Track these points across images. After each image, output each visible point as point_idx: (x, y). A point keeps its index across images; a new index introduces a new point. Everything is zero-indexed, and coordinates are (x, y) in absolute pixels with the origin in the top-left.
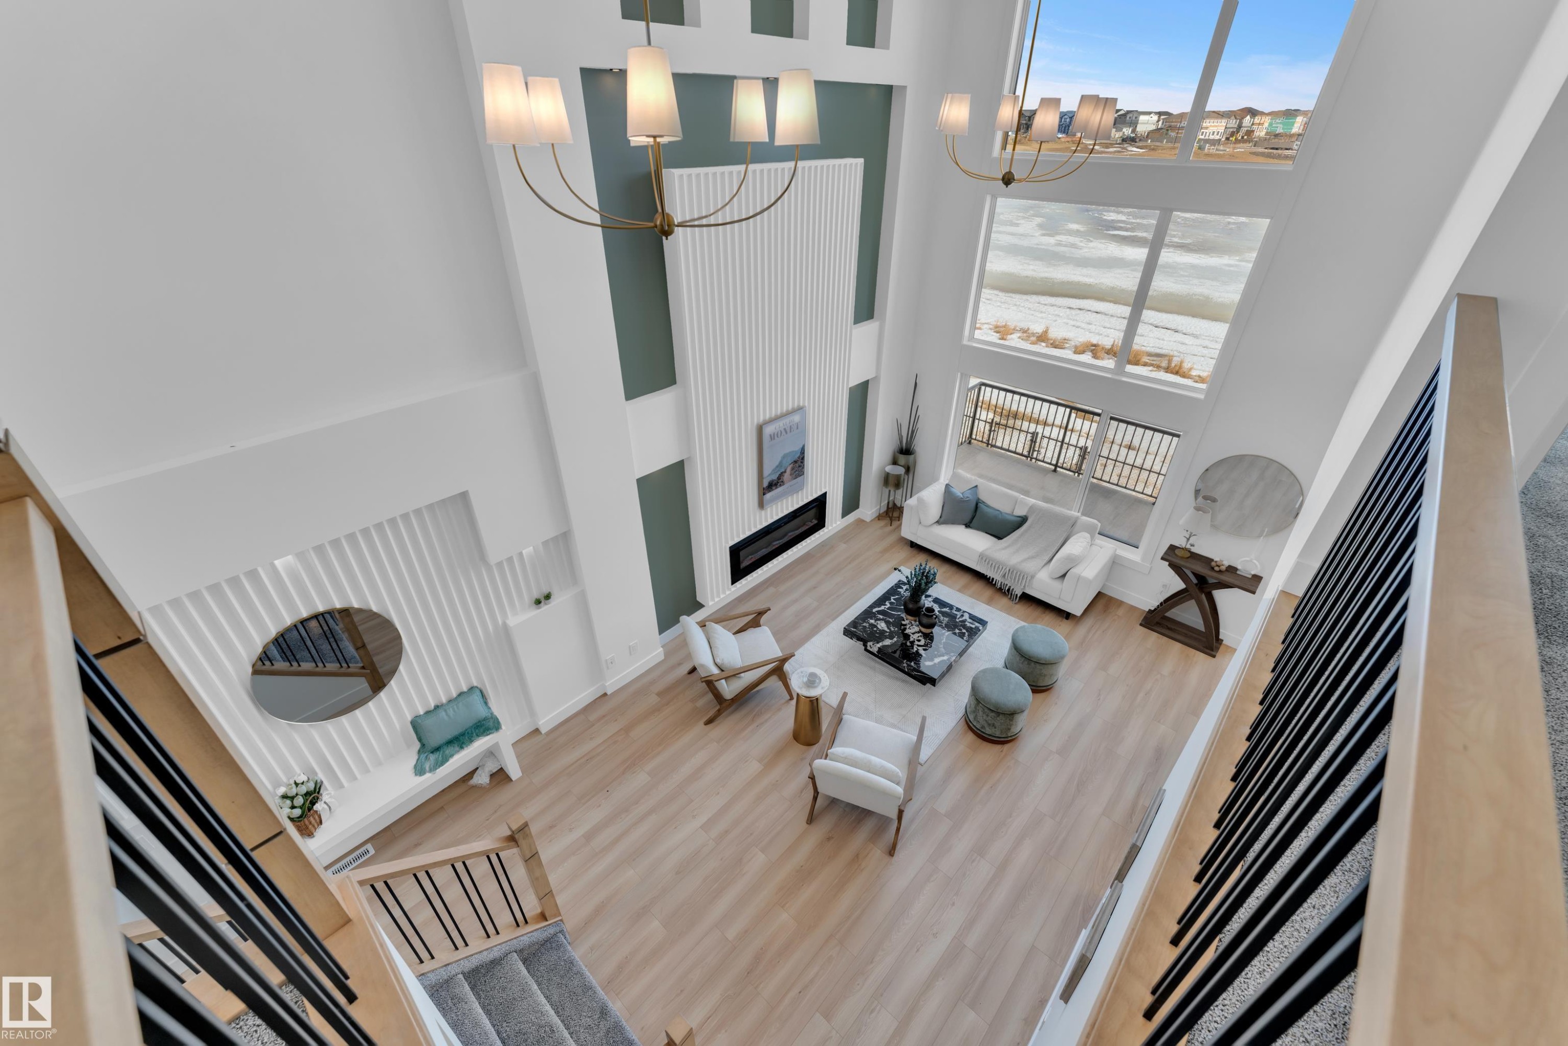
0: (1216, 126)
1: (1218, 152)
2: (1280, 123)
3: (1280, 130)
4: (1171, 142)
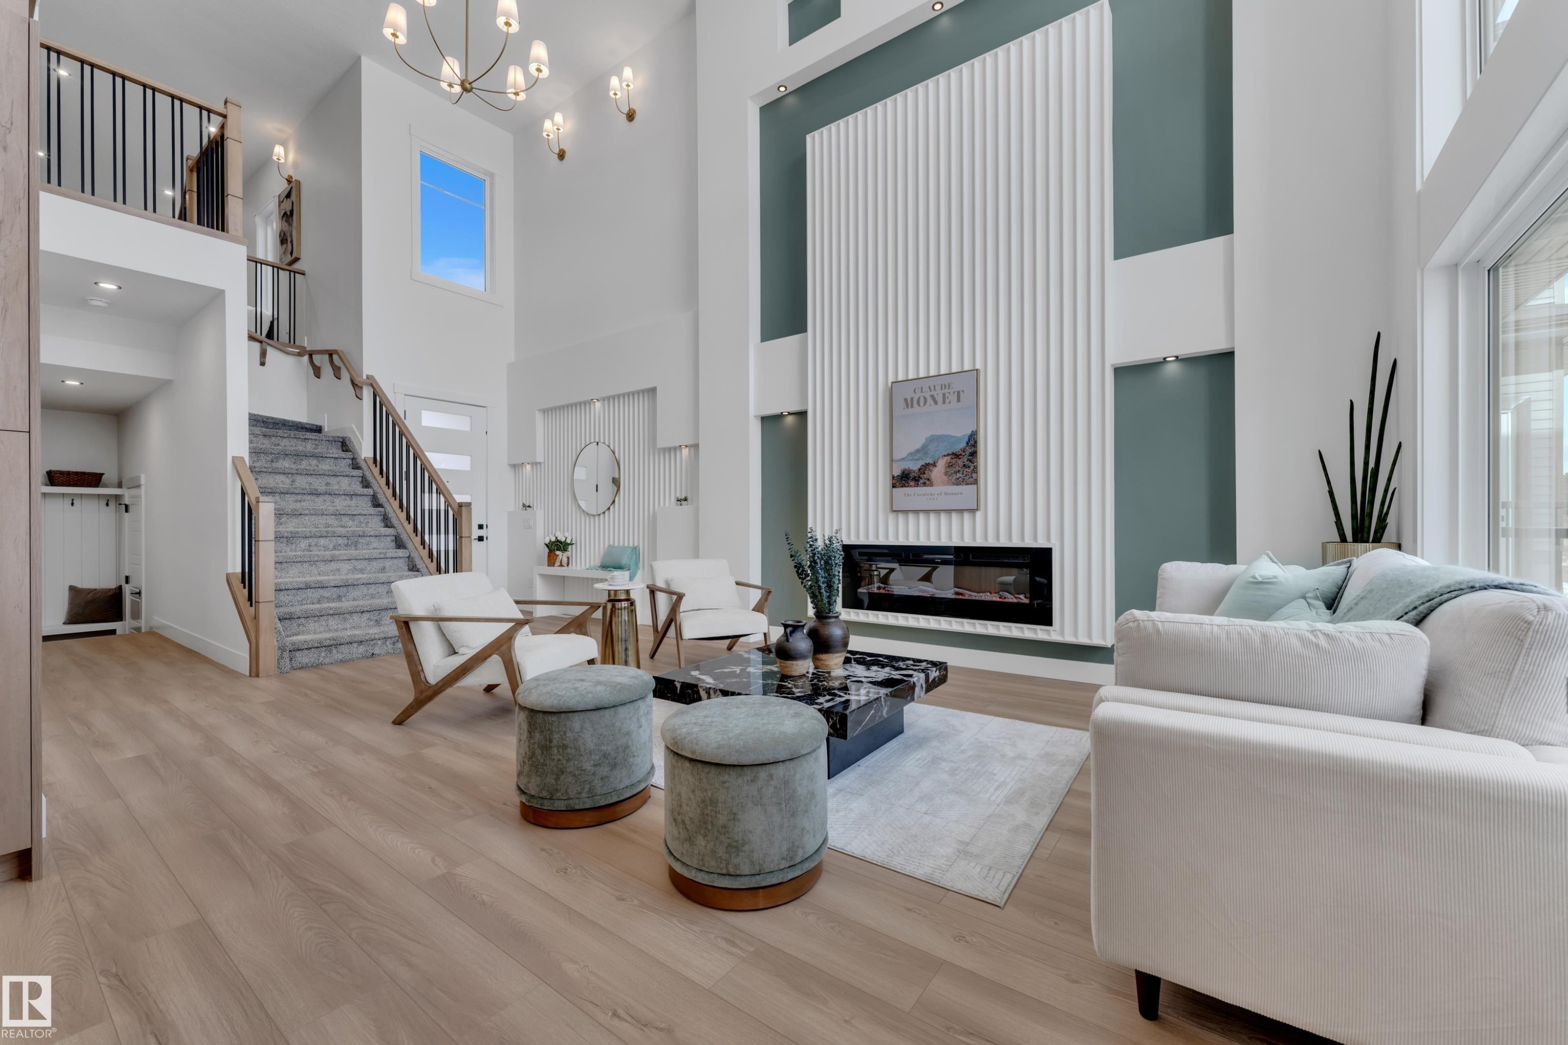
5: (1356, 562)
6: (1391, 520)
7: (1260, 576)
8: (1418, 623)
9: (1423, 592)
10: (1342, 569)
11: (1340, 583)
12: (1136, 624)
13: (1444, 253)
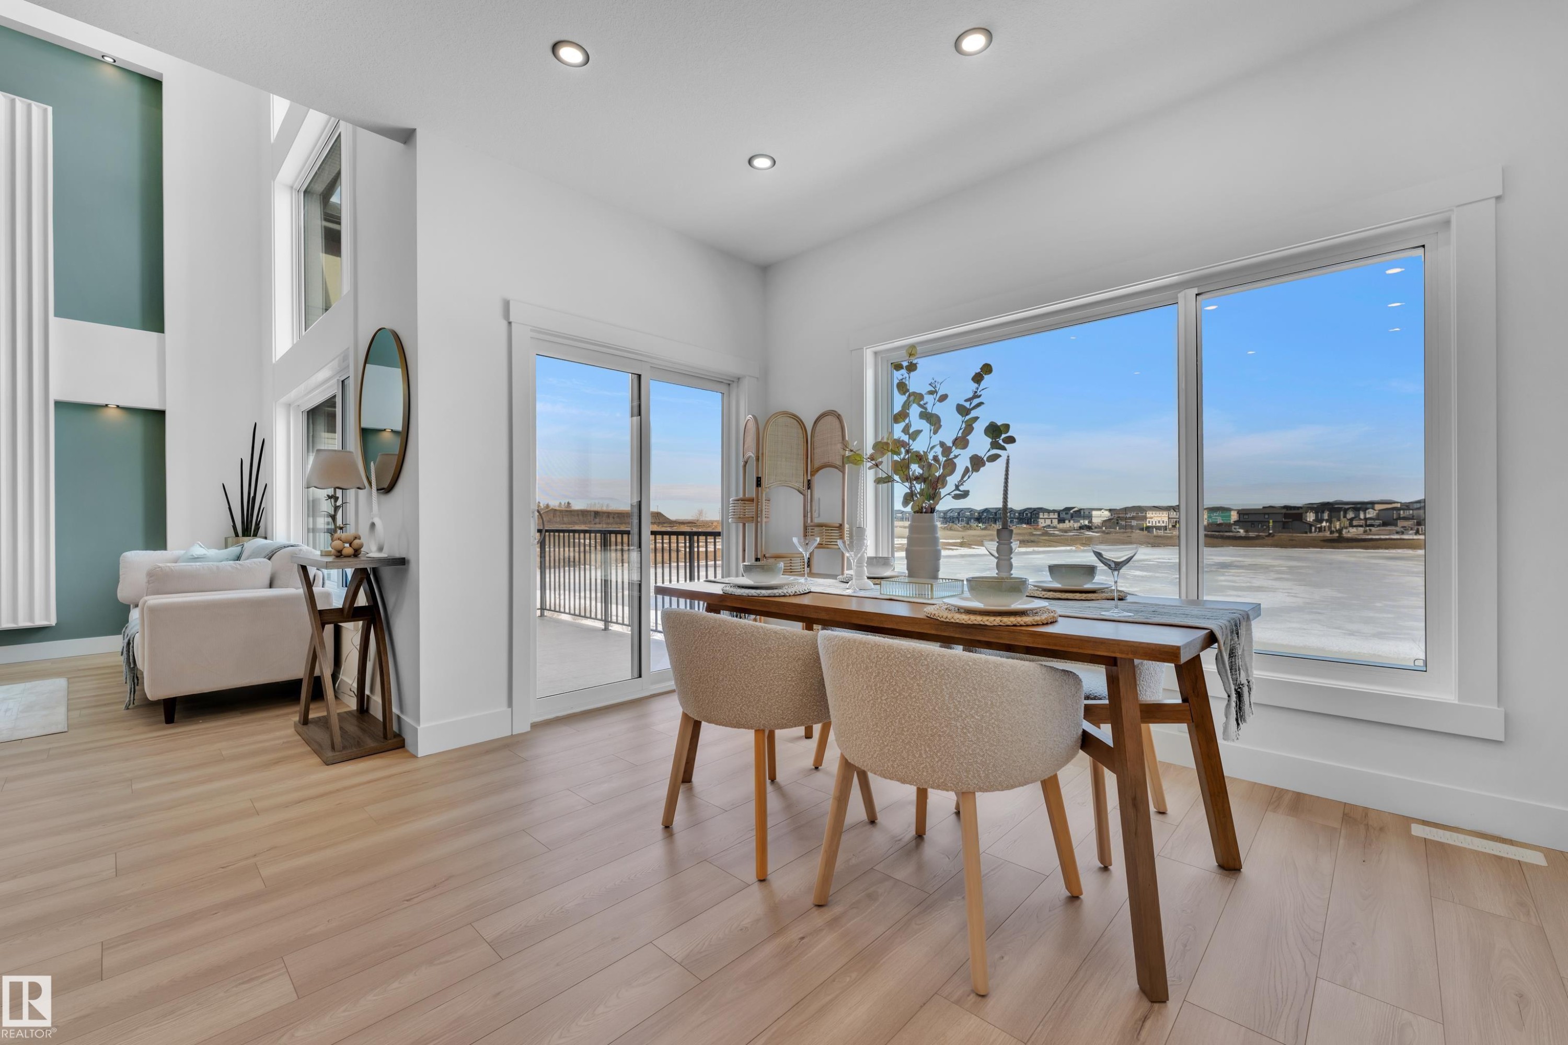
0: (1160, 517)
1: (1166, 534)
2: (1218, 516)
3: (1219, 521)
4: (1124, 529)
5: (246, 545)
6: (262, 524)
7: (196, 555)
8: (269, 559)
9: (270, 550)
10: (240, 548)
11: (238, 555)
12: (160, 568)
13: (284, 399)
